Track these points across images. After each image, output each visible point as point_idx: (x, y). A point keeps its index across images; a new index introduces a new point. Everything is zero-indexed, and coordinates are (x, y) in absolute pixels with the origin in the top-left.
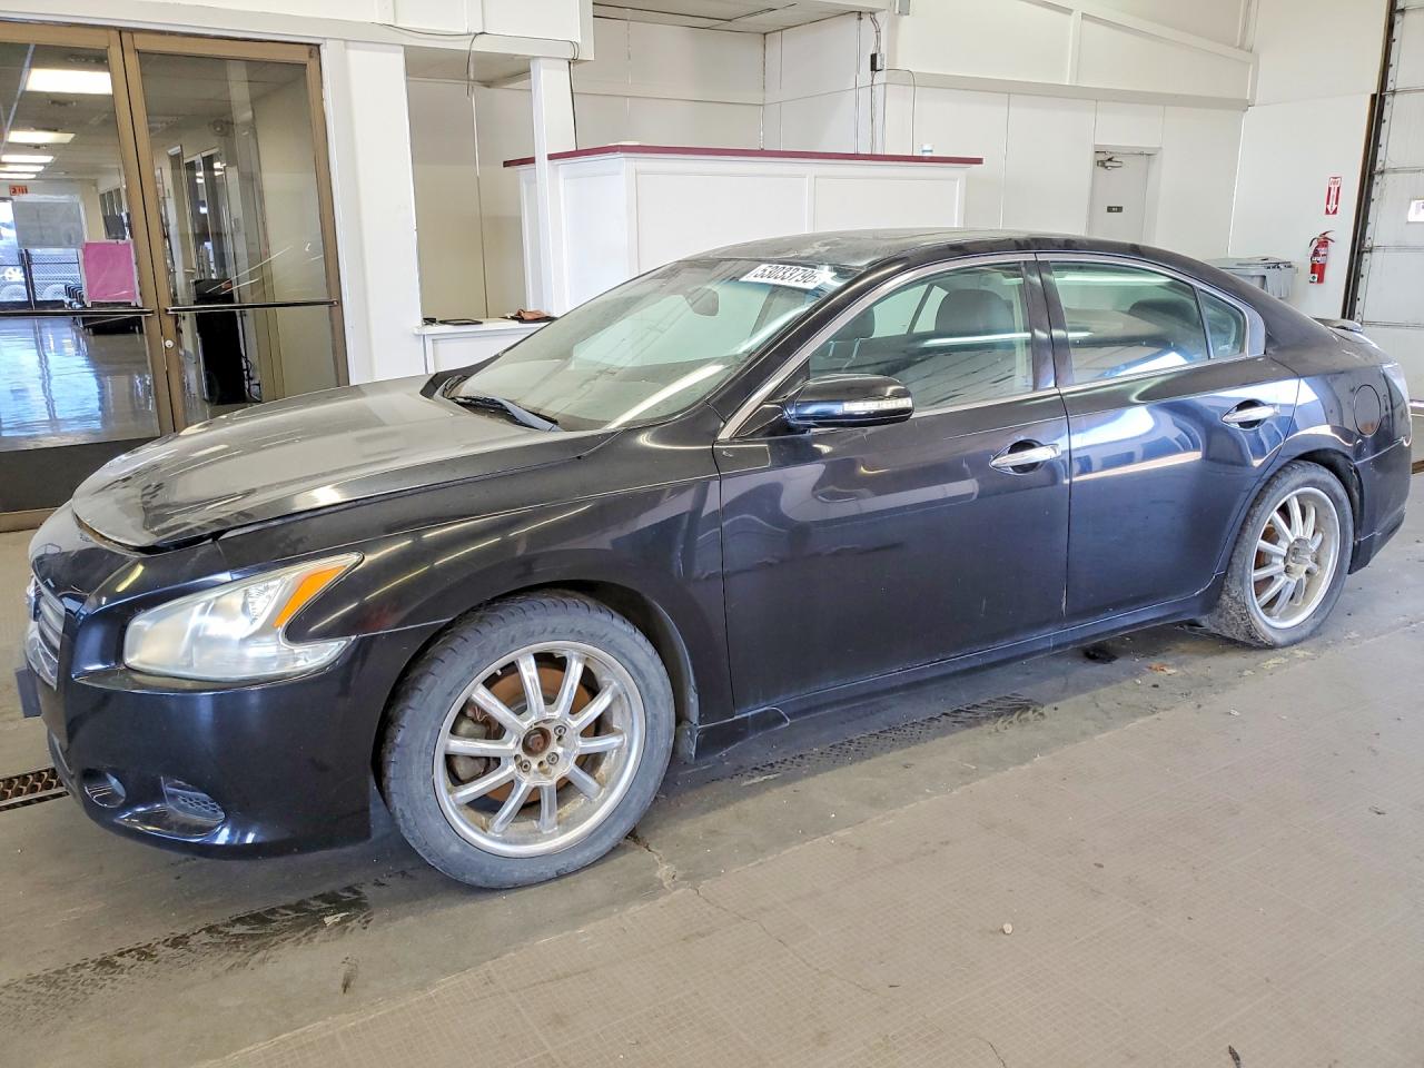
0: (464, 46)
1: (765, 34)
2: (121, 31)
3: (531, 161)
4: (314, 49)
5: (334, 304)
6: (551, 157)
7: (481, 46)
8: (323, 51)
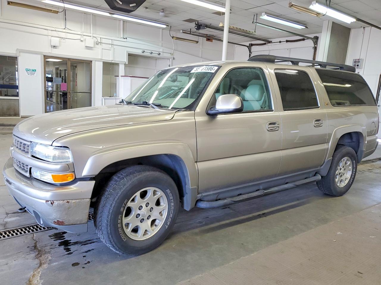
0: (110, 62)
1: (156, 59)
2: (69, 59)
3: (118, 76)
4: (91, 61)
5: (91, 93)
6: (121, 76)
7: (113, 62)
8: (93, 62)
